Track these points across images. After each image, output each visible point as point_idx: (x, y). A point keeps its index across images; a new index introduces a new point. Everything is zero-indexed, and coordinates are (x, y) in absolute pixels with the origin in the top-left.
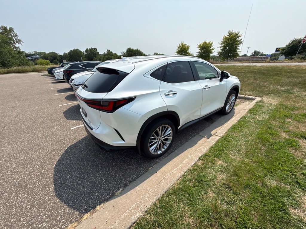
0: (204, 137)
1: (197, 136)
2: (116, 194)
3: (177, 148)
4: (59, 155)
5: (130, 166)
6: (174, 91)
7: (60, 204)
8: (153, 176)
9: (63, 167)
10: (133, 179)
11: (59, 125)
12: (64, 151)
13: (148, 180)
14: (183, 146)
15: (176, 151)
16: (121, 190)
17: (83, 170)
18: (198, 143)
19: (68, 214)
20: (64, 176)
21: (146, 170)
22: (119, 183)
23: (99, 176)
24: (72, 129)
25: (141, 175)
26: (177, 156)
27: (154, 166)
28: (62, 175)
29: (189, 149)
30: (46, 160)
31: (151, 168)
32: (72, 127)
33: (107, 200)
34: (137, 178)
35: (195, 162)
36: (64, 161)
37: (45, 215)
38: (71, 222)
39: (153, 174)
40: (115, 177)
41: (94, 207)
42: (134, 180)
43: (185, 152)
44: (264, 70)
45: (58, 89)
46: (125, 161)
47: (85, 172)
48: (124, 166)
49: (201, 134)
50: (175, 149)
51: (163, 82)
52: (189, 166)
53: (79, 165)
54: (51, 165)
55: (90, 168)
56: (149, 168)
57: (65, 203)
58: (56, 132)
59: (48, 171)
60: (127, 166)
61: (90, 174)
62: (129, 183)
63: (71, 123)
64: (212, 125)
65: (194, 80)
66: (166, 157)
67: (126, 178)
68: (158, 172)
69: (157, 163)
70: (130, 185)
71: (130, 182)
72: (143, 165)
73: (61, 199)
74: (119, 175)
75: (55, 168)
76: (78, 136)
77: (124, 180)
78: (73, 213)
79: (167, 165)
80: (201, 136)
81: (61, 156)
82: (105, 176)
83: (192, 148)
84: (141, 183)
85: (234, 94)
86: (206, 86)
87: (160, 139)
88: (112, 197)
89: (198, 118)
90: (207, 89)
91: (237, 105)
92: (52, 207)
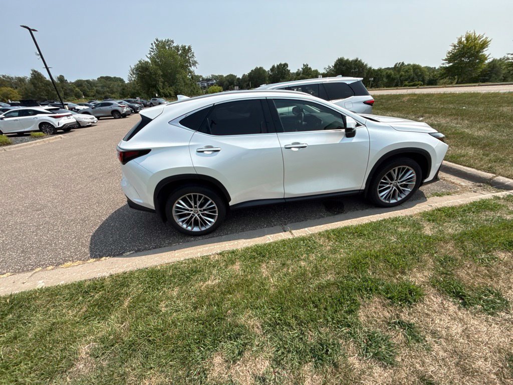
1: (278, 227)
2: (124, 254)
5: (162, 234)
6: (215, 146)
7: (88, 244)
8: (168, 252)
9: (117, 215)
13: (161, 254)
14: (241, 233)
16: (131, 252)
19: (85, 252)
21: (170, 244)
22: (137, 246)
23: (130, 233)
25: (160, 247)
26: (217, 242)
27: (180, 243)
31: (176, 245)
33: (114, 256)
34: (154, 248)
35: (211, 254)
37: (74, 246)
38: (80, 260)
39: (170, 251)
40: (139, 240)
41: (101, 257)
42: (150, 249)
48: (157, 232)
50: (226, 234)
52: (197, 256)
56: (174, 243)
57: (91, 244)
59: (106, 214)
60: (159, 233)
62: (143, 250)
66: (205, 239)
67: (146, 244)
68: (176, 251)
69: (188, 241)
70: (143, 252)
71: (145, 249)
72: (174, 238)
73: (91, 240)
74: (144, 238)
75: (113, 213)
77: (142, 246)
78: (87, 254)
79: (194, 247)
82: (134, 235)
84: (151, 254)
85: (407, 167)
86: (293, 144)
87: (196, 212)
88: (120, 255)
89: (283, 197)
90: (297, 149)
91: (448, 195)
92: (82, 243)
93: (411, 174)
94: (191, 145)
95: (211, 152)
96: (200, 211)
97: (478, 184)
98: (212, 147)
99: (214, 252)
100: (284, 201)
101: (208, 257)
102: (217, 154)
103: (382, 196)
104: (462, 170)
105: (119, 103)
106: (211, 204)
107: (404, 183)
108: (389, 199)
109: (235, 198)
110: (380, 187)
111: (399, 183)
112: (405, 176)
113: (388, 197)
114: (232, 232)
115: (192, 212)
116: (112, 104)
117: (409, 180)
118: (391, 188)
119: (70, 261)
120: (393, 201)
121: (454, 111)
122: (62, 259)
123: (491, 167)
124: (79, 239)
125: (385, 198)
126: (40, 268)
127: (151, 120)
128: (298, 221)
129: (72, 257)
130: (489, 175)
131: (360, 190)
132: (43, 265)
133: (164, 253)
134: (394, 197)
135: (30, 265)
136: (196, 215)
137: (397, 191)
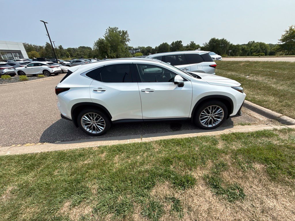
0: (142, 138)
1: (139, 135)
2: (55, 142)
6: (103, 88)
7: (41, 135)
14: (118, 137)
16: (59, 141)
19: (38, 139)
21: (80, 139)
22: (63, 138)
23: (63, 131)
25: (74, 140)
27: (85, 139)
31: (82, 140)
33: (50, 143)
34: (71, 141)
35: (94, 146)
37: (34, 136)
38: (34, 143)
39: (78, 143)
40: (66, 135)
41: (44, 142)
42: (69, 141)
43: (111, 141)
51: (95, 81)
55: (66, 126)
57: (42, 135)
59: (56, 120)
61: (62, 128)
66: (99, 138)
67: (68, 138)
68: (81, 143)
69: (89, 138)
70: (65, 142)
71: (67, 141)
72: (83, 136)
73: (43, 133)
74: (68, 135)
77: (66, 138)
80: (142, 136)
85: (217, 106)
86: (147, 89)
87: (94, 123)
88: (53, 142)
89: (142, 119)
90: (148, 92)
91: (248, 125)
92: (39, 134)
93: (221, 110)
94: (91, 87)
95: (101, 91)
96: (96, 122)
97: (271, 120)
98: (101, 88)
99: (96, 146)
100: (143, 121)
101: (91, 148)
102: (104, 93)
103: (203, 122)
104: (263, 110)
105: (85, 61)
106: (102, 119)
107: (216, 115)
108: (207, 125)
109: (115, 117)
110: (201, 117)
111: (213, 115)
112: (217, 112)
113: (206, 123)
114: (114, 136)
115: (92, 123)
116: (81, 61)
117: (220, 114)
118: (208, 118)
119: (29, 143)
120: (210, 126)
121: (269, 73)
122: (26, 141)
123: (281, 110)
124: (38, 132)
125: (205, 123)
126: (15, 145)
127: (72, 73)
128: (152, 133)
129: (31, 141)
130: (278, 115)
131: (188, 118)
132: (16, 144)
133: (74, 144)
134: (210, 123)
135: (11, 143)
136: (94, 125)
137: (213, 120)
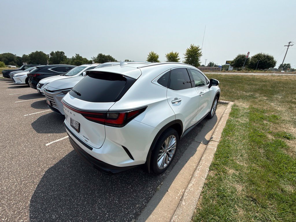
0: (201, 143)
1: (193, 143)
3: (179, 158)
4: (35, 185)
5: (135, 187)
6: (178, 98)
8: (165, 196)
9: (43, 203)
10: (143, 205)
11: (28, 141)
12: (41, 177)
13: (161, 202)
14: (184, 155)
15: (179, 162)
17: (74, 202)
18: (197, 149)
20: (47, 216)
22: (128, 213)
23: (99, 208)
24: (47, 145)
25: (151, 197)
26: (183, 167)
27: (162, 183)
28: (44, 216)
29: (191, 157)
30: (15, 195)
31: (160, 186)
32: (47, 143)
34: (148, 202)
35: (207, 173)
36: (42, 192)
39: (164, 194)
40: (121, 206)
42: (145, 206)
43: (188, 162)
44: (228, 78)
45: (20, 95)
46: (127, 181)
47: (78, 205)
48: (128, 189)
49: (196, 139)
50: (178, 160)
51: (169, 90)
52: (203, 180)
53: (66, 195)
54: (24, 201)
55: (84, 197)
56: (157, 187)
58: (24, 150)
59: (19, 213)
60: (131, 188)
61: (85, 206)
62: (141, 212)
63: (45, 137)
64: (202, 129)
65: (192, 87)
66: (171, 170)
67: (134, 205)
68: (169, 190)
69: (164, 178)
70: (142, 214)
71: (141, 209)
72: (150, 183)
74: (124, 201)
75: (31, 205)
76: (57, 154)
77: (133, 209)
79: (175, 179)
80: (197, 142)
81: (38, 185)
82: (108, 207)
83: (193, 156)
84: (154, 209)
86: (201, 93)
90: (202, 96)
94: (169, 99)
102: (180, 103)
131: (210, 112)
136: (166, 154)
